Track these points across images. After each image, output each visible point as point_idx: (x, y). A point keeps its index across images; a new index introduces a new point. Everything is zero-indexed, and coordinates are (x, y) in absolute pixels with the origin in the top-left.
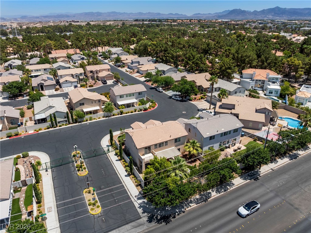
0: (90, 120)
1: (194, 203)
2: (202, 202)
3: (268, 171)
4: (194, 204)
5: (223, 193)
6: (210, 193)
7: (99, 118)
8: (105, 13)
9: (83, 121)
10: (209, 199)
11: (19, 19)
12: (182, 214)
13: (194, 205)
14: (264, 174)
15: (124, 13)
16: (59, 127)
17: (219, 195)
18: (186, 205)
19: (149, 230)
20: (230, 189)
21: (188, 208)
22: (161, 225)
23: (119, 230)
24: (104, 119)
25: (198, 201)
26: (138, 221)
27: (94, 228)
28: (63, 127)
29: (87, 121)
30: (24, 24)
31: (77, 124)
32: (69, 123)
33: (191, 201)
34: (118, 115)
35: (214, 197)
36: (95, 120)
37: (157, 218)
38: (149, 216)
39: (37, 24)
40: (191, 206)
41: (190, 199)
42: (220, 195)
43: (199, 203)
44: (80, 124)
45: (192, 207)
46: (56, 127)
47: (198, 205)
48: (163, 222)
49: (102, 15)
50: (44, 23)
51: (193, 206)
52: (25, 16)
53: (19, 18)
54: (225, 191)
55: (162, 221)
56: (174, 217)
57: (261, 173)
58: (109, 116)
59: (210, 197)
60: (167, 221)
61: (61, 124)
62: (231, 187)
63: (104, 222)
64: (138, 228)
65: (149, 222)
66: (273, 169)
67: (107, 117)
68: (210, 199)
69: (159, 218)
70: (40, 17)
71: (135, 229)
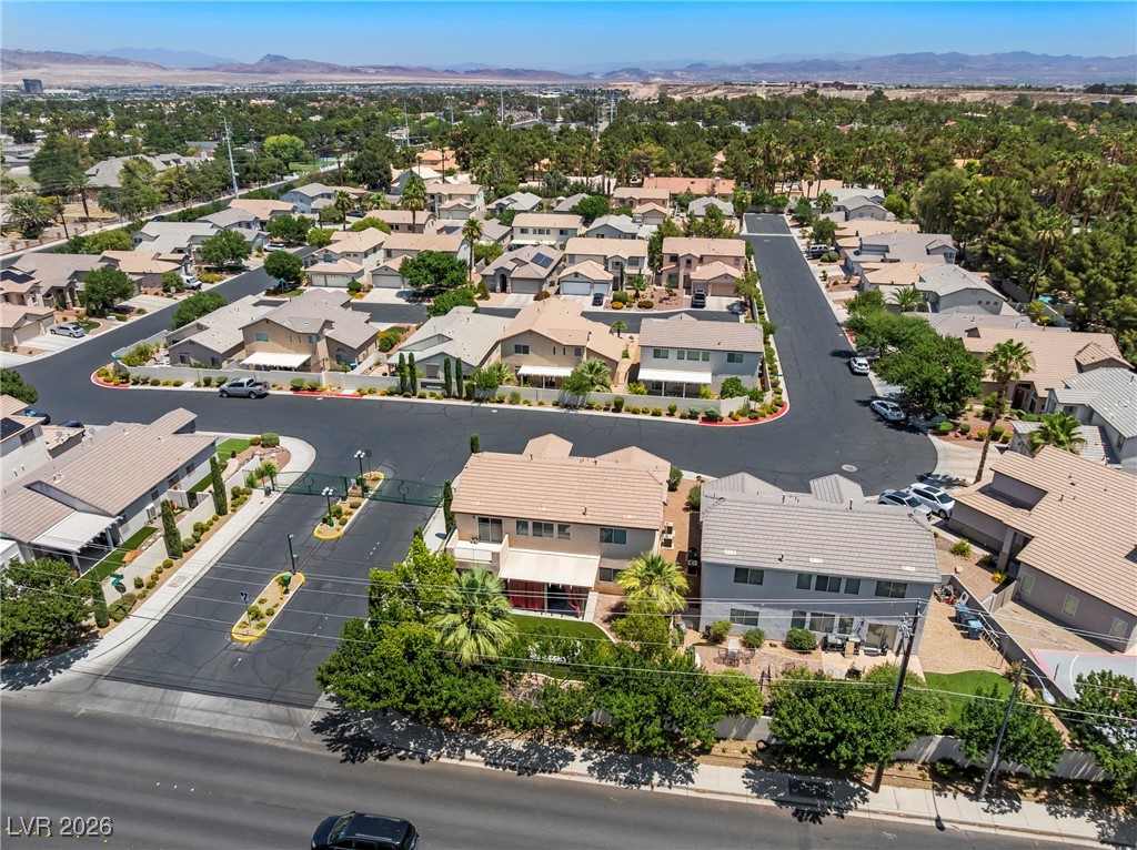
0: (511, 403)
1: (483, 755)
2: (513, 768)
3: (908, 816)
4: (479, 757)
5: (612, 784)
6: (570, 757)
7: (541, 404)
8: (982, 58)
9: (488, 400)
10: (544, 771)
11: (679, 74)
12: (416, 764)
13: (477, 761)
14: (873, 816)
15: (1068, 57)
16: (420, 397)
17: (594, 781)
18: (453, 747)
19: (289, 746)
20: (658, 786)
21: (449, 755)
22: (330, 754)
23: (235, 704)
24: (555, 409)
25: (500, 757)
26: (297, 709)
27: (200, 668)
28: (429, 400)
29: (501, 402)
30: (679, 89)
31: (468, 403)
32: (448, 396)
33: (484, 744)
34: (606, 409)
35: (566, 778)
36: (526, 407)
37: (344, 730)
38: (331, 715)
39: (716, 88)
40: (463, 759)
41: (484, 738)
42: (597, 782)
43: (497, 765)
44: (476, 404)
45: (463, 763)
46: (409, 397)
47: (488, 767)
48: (343, 751)
49: (967, 65)
50: (738, 87)
51: (473, 761)
52: (699, 65)
53: (680, 70)
54: (629, 781)
55: (346, 746)
56: (383, 758)
57: (860, 806)
58: (575, 407)
59: (552, 769)
60: (355, 755)
61: (426, 391)
62: (667, 783)
63: (232, 666)
64: (277, 726)
65: (314, 730)
66: (946, 825)
67: (566, 406)
68: (547, 775)
69: (347, 734)
70: (743, 69)
71: (268, 723)
